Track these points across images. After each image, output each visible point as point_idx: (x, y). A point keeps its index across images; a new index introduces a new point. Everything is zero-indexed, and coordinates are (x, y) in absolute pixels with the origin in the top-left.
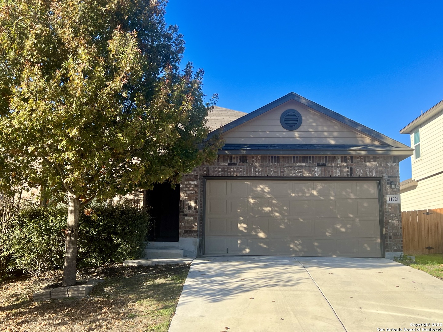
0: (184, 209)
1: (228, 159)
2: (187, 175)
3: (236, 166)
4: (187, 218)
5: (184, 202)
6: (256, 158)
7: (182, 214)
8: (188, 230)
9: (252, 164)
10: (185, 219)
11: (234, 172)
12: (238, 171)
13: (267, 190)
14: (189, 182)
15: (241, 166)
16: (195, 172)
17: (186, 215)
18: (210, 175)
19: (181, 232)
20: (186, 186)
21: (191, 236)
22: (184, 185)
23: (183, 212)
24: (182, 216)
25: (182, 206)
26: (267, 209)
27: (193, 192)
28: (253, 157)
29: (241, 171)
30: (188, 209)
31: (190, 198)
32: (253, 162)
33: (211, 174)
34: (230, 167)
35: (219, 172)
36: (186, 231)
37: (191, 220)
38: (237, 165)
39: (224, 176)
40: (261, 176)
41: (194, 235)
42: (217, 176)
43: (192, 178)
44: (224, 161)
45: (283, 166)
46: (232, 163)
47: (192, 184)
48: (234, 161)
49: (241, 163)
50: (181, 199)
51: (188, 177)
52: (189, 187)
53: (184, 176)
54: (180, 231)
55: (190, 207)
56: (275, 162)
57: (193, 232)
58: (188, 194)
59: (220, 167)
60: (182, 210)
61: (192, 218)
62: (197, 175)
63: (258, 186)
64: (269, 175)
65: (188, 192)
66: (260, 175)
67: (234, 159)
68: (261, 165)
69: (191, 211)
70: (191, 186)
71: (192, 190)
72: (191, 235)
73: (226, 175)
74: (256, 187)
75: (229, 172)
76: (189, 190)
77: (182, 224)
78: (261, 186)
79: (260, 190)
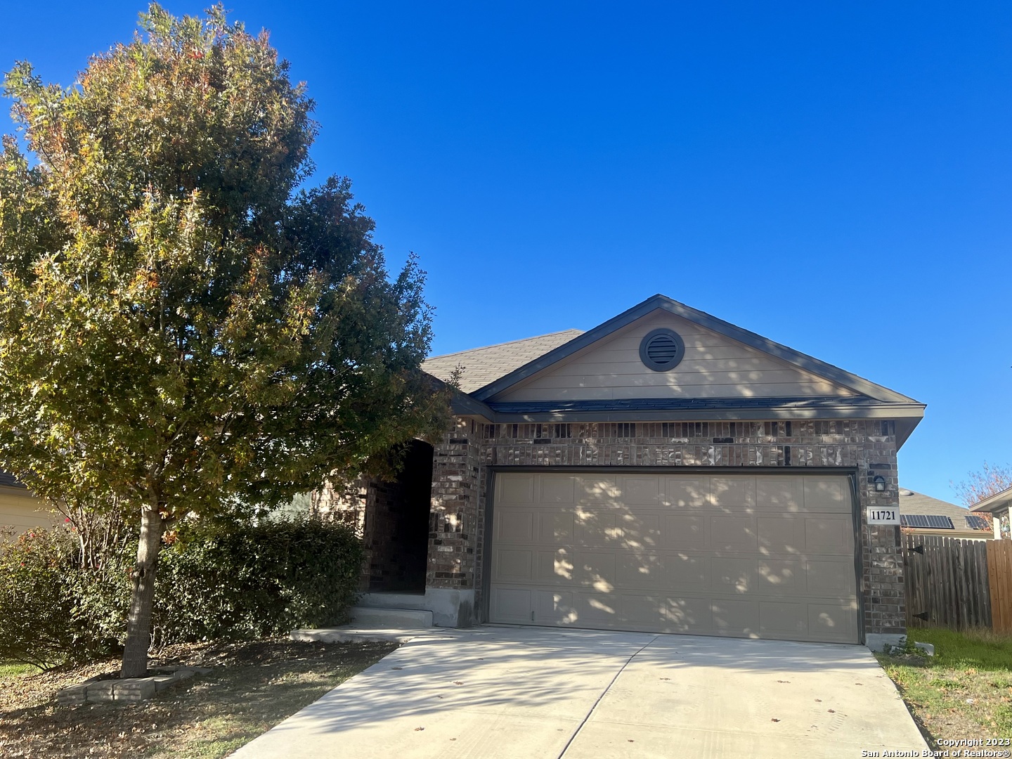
0: (436, 530)
1: (533, 431)
2: (444, 464)
3: (549, 445)
4: (441, 549)
5: (437, 516)
6: (588, 428)
7: (433, 540)
8: (442, 573)
9: (581, 441)
10: (439, 550)
11: (545, 456)
12: (552, 454)
13: (614, 492)
14: (449, 477)
15: (558, 445)
16: (461, 458)
17: (439, 543)
18: (499, 463)
19: (429, 576)
20: (443, 486)
21: (448, 585)
22: (439, 484)
23: (435, 536)
24: (433, 545)
25: (434, 525)
26: (615, 532)
27: (454, 497)
28: (582, 427)
29: (558, 455)
30: (445, 531)
31: (449, 509)
32: (582, 435)
33: (501, 461)
34: (537, 446)
35: (516, 456)
36: (439, 575)
37: (450, 552)
38: (550, 443)
39: (525, 464)
40: (597, 464)
41: (453, 582)
42: (513, 464)
43: (453, 469)
44: (527, 436)
45: (642, 444)
46: (541, 438)
47: (454, 481)
48: (544, 435)
49: (558, 439)
50: (432, 511)
51: (447, 468)
52: (447, 486)
53: (440, 466)
54: (428, 574)
55: (448, 527)
56: (626, 435)
57: (452, 577)
58: (446, 501)
59: (518, 448)
60: (433, 532)
61: (451, 549)
62: (463, 462)
63: (596, 485)
64: (613, 464)
65: (446, 498)
66: (595, 462)
67: (545, 430)
68: (599, 441)
69: (449, 534)
70: (452, 485)
71: (452, 494)
72: (449, 582)
73: (529, 462)
74: (592, 487)
75: (534, 457)
76: (446, 494)
77: (433, 560)
78: (602, 485)
79: (600, 494)
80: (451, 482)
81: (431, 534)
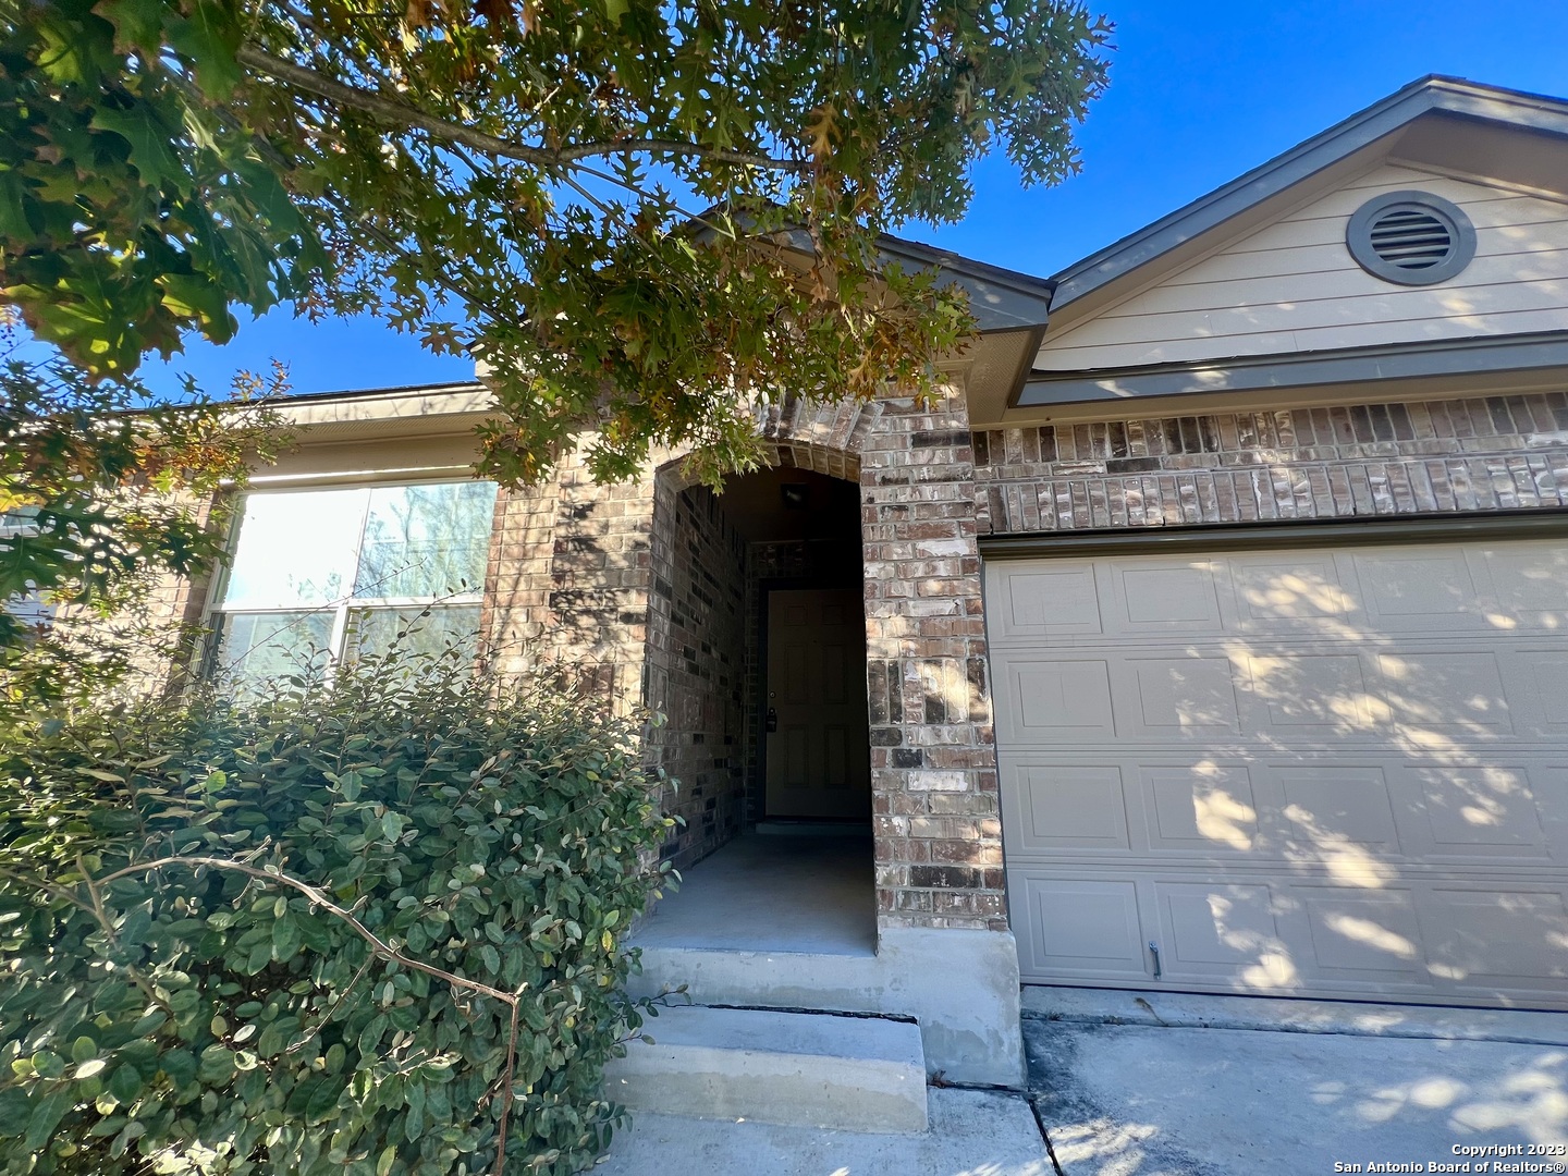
0: (896, 716)
2: (901, 508)
4: (922, 780)
5: (895, 670)
7: (889, 750)
8: (938, 870)
9: (1248, 458)
10: (914, 786)
12: (1170, 496)
14: (921, 545)
15: (1182, 473)
16: (955, 486)
17: (912, 760)
19: (887, 881)
20: (902, 572)
21: (966, 914)
22: (890, 568)
23: (894, 737)
24: (889, 769)
25: (884, 701)
27: (948, 607)
28: (1246, 423)
29: (1186, 499)
30: (930, 719)
31: (931, 643)
32: (1249, 441)
33: (1020, 519)
34: (1120, 478)
35: (1058, 507)
36: (924, 877)
37: (958, 794)
38: (1158, 467)
39: (1090, 526)
40: (1312, 515)
41: (981, 904)
42: (1054, 528)
43: (934, 521)
44: (1083, 453)
46: (1128, 457)
47: (943, 558)
48: (1137, 448)
49: (1179, 457)
50: (871, 656)
51: (912, 517)
52: (920, 574)
53: (889, 514)
54: (881, 874)
55: (936, 711)
56: (1386, 436)
57: (975, 883)
58: (923, 621)
59: (1063, 485)
60: (886, 725)
61: (956, 782)
62: (965, 499)
63: (1274, 581)
64: (1365, 509)
65: (919, 609)
66: (1305, 509)
67: (1137, 435)
68: (1304, 456)
69: (945, 730)
70: (935, 569)
71: (937, 597)
72: (968, 903)
76: (920, 595)
77: (897, 821)
78: (1294, 583)
79: (1292, 604)
80: (930, 559)
81: (881, 733)
